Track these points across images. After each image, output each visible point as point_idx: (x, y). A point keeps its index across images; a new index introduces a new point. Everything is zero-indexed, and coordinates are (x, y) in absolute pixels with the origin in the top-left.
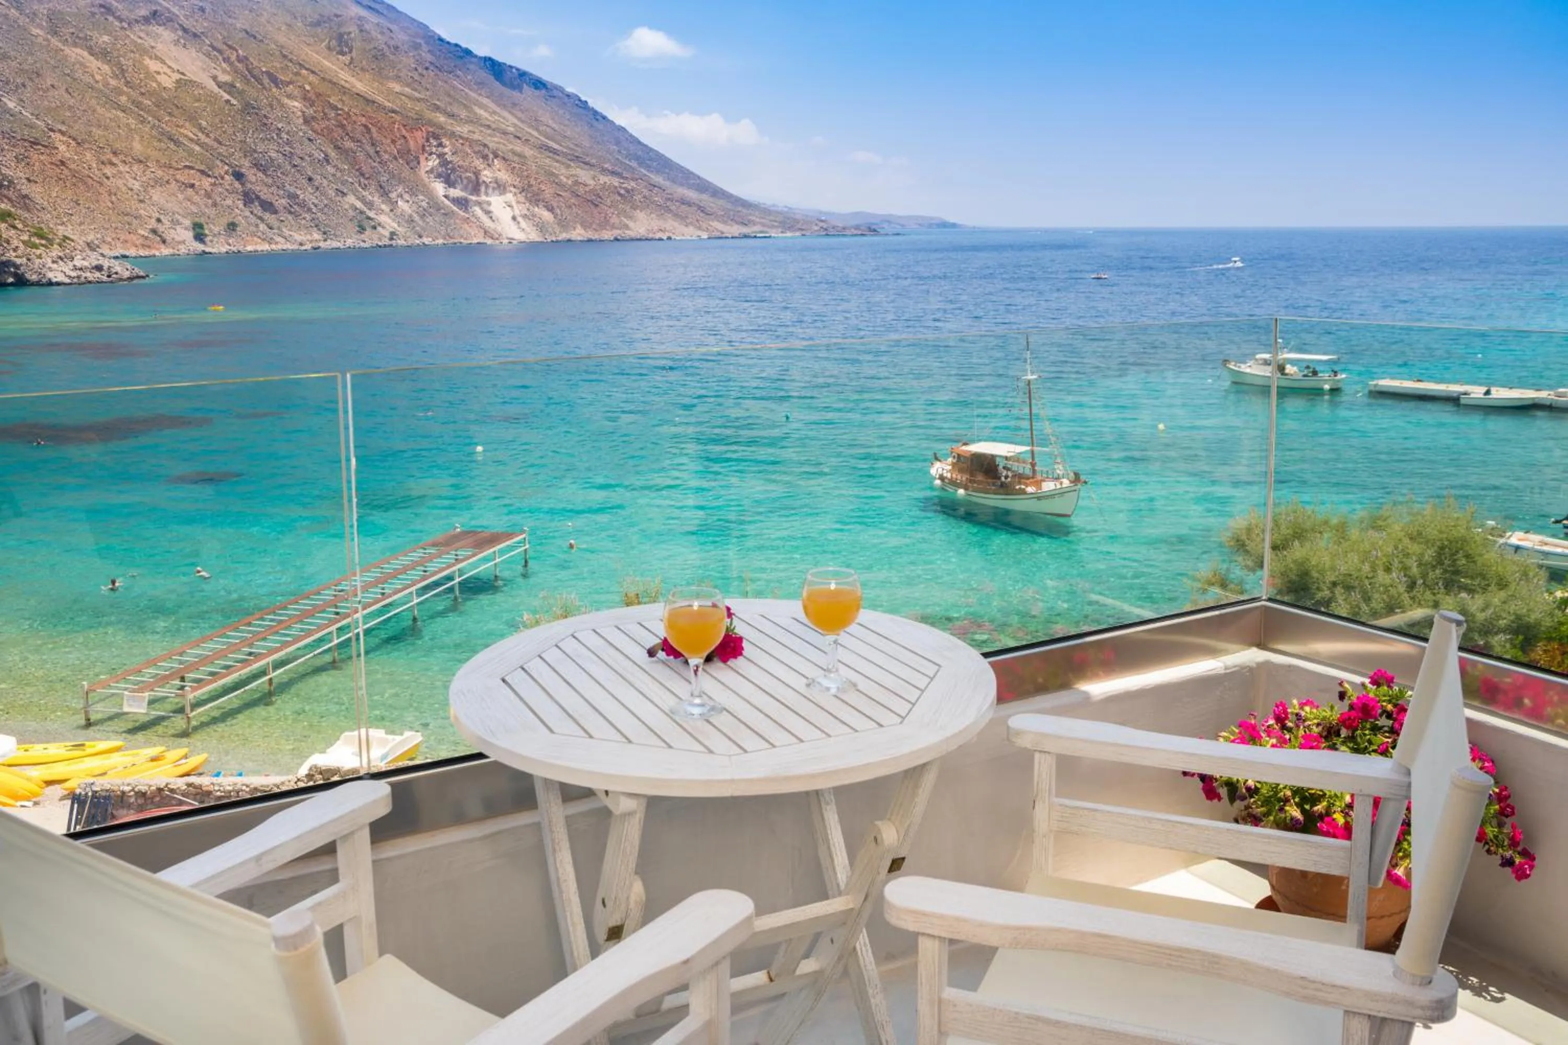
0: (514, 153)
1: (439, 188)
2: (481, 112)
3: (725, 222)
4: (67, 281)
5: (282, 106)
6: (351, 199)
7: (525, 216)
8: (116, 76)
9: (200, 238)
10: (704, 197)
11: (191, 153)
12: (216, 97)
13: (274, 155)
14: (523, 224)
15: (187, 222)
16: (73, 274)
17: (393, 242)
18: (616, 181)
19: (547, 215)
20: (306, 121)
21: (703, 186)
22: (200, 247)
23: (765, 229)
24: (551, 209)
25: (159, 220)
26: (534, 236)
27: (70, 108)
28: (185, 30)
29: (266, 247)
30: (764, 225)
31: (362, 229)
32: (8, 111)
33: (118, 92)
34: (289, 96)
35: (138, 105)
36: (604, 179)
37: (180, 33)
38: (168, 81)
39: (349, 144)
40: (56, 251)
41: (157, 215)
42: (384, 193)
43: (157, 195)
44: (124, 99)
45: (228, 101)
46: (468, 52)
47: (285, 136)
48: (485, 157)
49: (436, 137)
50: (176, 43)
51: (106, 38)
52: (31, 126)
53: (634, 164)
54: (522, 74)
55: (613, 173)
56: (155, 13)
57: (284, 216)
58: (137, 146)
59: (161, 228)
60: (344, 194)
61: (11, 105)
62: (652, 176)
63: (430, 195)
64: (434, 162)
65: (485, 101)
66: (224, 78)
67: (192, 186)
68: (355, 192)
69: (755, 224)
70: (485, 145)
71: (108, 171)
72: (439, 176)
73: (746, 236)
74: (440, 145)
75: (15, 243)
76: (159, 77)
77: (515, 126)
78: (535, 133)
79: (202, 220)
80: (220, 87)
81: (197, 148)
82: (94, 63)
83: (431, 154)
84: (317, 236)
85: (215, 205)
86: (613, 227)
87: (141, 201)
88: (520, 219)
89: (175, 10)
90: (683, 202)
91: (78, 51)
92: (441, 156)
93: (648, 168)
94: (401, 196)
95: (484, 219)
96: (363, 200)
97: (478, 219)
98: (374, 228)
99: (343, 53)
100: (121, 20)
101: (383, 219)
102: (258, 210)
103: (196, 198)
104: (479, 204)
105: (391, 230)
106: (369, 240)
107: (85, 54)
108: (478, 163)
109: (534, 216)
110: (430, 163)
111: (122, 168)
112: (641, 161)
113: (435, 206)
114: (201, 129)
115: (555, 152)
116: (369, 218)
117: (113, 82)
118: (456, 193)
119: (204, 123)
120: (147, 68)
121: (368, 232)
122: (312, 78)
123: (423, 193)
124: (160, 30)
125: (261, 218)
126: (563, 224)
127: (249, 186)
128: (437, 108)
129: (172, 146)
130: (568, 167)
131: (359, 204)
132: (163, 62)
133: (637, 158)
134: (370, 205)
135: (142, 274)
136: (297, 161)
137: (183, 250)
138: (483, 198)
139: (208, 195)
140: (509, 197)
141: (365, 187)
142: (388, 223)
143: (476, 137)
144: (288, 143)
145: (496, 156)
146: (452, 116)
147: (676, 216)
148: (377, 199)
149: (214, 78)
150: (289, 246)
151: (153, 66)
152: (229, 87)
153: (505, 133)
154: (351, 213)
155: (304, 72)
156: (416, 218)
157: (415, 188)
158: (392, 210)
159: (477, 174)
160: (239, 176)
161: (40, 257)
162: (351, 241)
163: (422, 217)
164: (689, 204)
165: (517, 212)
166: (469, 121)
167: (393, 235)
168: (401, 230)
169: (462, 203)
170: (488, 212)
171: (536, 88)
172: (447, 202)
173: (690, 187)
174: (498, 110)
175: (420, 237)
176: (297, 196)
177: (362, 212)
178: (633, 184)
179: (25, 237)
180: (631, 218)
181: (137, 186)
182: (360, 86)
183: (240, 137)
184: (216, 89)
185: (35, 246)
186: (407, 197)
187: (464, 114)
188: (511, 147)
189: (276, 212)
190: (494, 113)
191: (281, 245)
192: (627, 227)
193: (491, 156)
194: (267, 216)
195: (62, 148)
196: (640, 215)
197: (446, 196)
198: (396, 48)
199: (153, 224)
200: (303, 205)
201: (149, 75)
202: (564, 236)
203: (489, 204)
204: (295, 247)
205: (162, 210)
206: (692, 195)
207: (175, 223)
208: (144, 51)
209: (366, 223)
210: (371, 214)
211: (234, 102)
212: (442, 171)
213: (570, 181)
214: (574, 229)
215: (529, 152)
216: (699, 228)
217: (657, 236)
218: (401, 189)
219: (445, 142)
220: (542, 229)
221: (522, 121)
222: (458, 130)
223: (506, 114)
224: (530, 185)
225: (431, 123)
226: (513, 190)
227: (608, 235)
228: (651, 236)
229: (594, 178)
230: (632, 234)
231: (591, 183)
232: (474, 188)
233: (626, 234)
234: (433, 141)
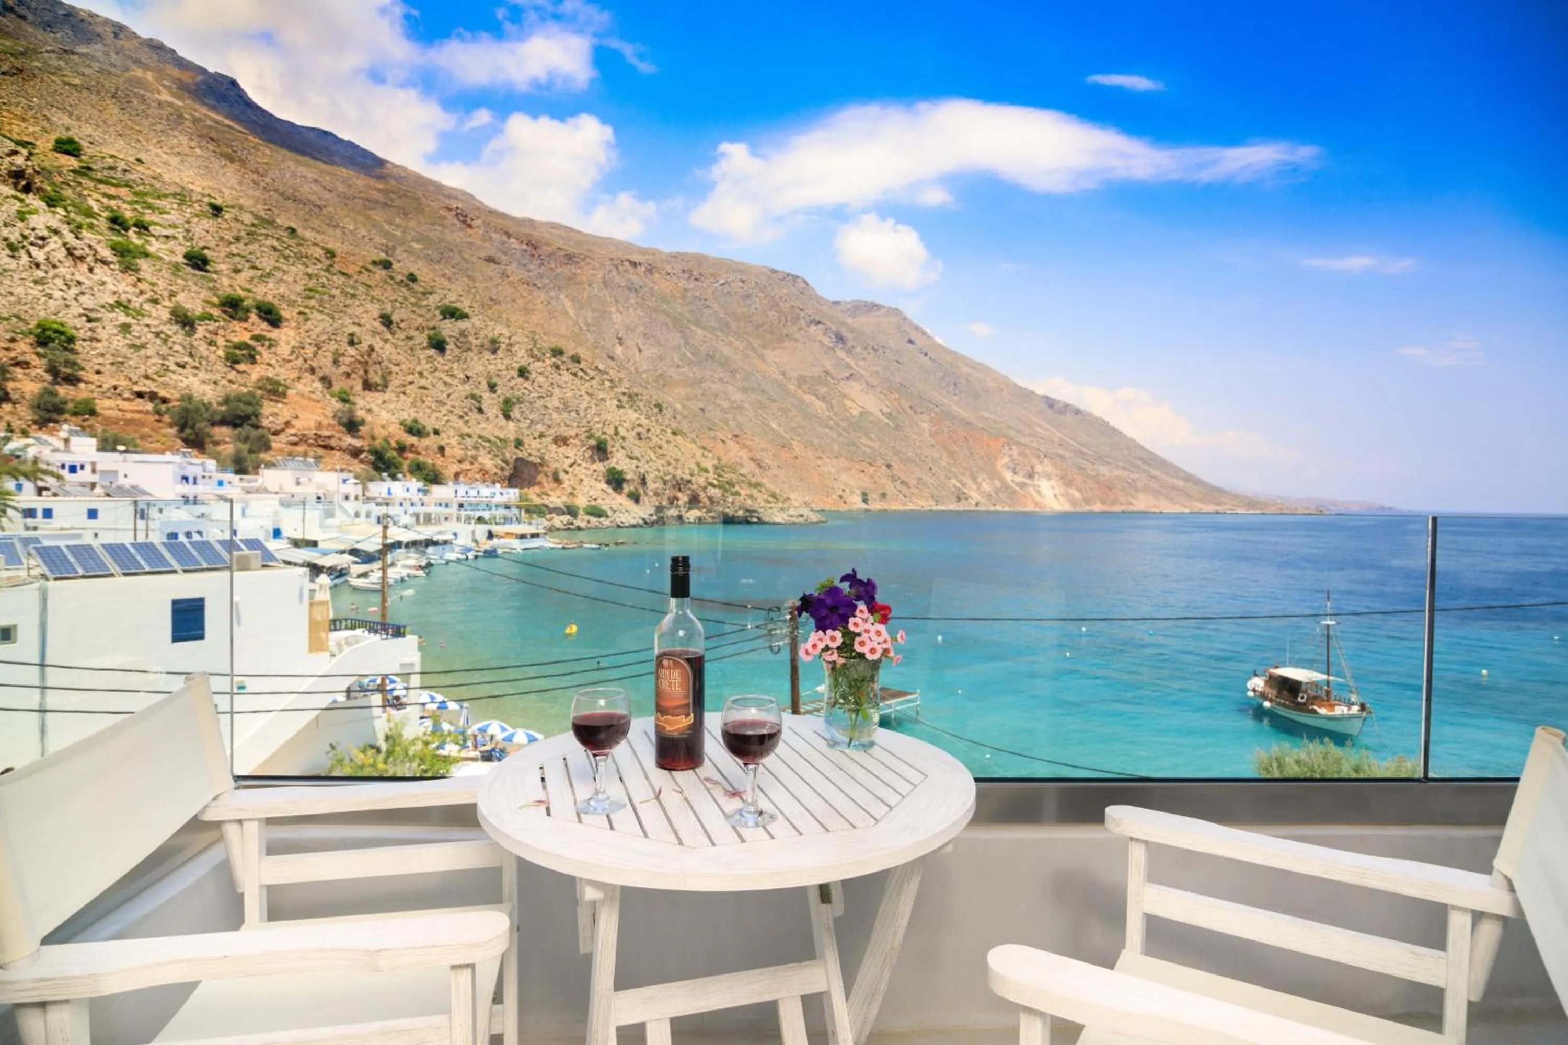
0: (1059, 455)
1: (1008, 476)
2: (1039, 430)
3: (1203, 503)
4: (783, 522)
5: (917, 424)
6: (954, 481)
7: (1062, 495)
8: (828, 410)
9: (865, 501)
10: (1189, 485)
11: (864, 453)
12: (880, 421)
13: (910, 454)
14: (1061, 499)
15: (859, 492)
16: (787, 518)
17: (978, 509)
18: (1125, 474)
19: (1077, 495)
20: (931, 435)
21: (1189, 478)
22: (864, 506)
23: (1232, 508)
24: (1079, 491)
25: (843, 490)
26: (1067, 507)
27: (803, 428)
28: (867, 383)
29: (901, 508)
30: (1231, 505)
31: (959, 499)
32: (772, 429)
33: (829, 418)
34: (923, 421)
35: (838, 425)
36: (1117, 472)
37: (864, 385)
38: (855, 413)
39: (954, 448)
40: (780, 505)
41: (842, 487)
42: (974, 479)
43: (844, 477)
44: (831, 422)
45: (887, 424)
46: (1033, 392)
47: (918, 444)
48: (1039, 457)
49: (1008, 444)
50: (862, 390)
51: (825, 389)
52: (783, 437)
53: (1139, 463)
54: (1067, 406)
55: (1124, 468)
56: (852, 375)
57: (913, 490)
58: (836, 448)
59: (844, 495)
60: (950, 478)
61: (774, 426)
62: (1151, 470)
63: (1003, 481)
64: (1006, 460)
65: (1041, 422)
66: (886, 410)
67: (863, 471)
68: (956, 477)
69: (1225, 504)
70: (1039, 450)
71: (819, 462)
72: (1009, 468)
73: (1218, 513)
74: (1011, 449)
75: (759, 500)
76: (851, 410)
77: (1060, 438)
78: (1072, 442)
79: (866, 491)
80: (883, 414)
81: (868, 450)
82: (819, 404)
83: (1005, 454)
84: (932, 502)
85: (875, 482)
86: (1121, 504)
87: (835, 479)
88: (1060, 497)
89: (863, 372)
90: (1174, 488)
91: (811, 396)
92: (1010, 456)
93: (1149, 465)
94: (984, 480)
95: (1036, 496)
96: (961, 482)
97: (1031, 495)
98: (967, 499)
99: (955, 394)
100: (833, 378)
101: (972, 494)
102: (899, 486)
103: (865, 479)
104: (1034, 486)
105: (976, 500)
106: (961, 507)
107: (814, 398)
108: (1034, 461)
109: (1069, 495)
110: (1004, 461)
111: (828, 461)
112: (1144, 461)
113: (1006, 487)
114: (871, 439)
115: (1085, 454)
116: (964, 493)
117: (828, 414)
118: (1019, 479)
119: (873, 436)
120: (845, 405)
121: (963, 501)
122: (936, 409)
123: (998, 479)
124: (854, 384)
125: (900, 491)
126: (1087, 501)
127: (895, 472)
128: (1011, 427)
129: (854, 449)
130: (1093, 464)
131: (958, 485)
132: (853, 401)
133: (1141, 459)
134: (964, 484)
135: (824, 520)
136: (924, 458)
137: (855, 507)
138: (1036, 482)
139: (872, 477)
140: (1053, 482)
141: (963, 474)
142: (975, 496)
143: (1034, 444)
144: (920, 447)
145: (1046, 456)
146: (1019, 431)
147: (1166, 497)
148: (969, 481)
149: (881, 410)
150: (915, 508)
151: (849, 404)
152: (889, 416)
153: (1052, 442)
154: (953, 489)
155: (931, 406)
156: (993, 495)
157: (994, 475)
158: (978, 489)
159: (1033, 468)
160: (889, 466)
161: (771, 508)
162: (952, 507)
163: (996, 493)
164: (1177, 490)
165: (1057, 492)
166: (1029, 435)
167: (977, 504)
168: (983, 501)
169: (1022, 485)
170: (1039, 492)
171: (1076, 414)
172: (1012, 484)
173: (1178, 478)
174: (1050, 428)
175: (994, 505)
176: (922, 479)
177: (959, 489)
178: (1137, 475)
179: (765, 497)
180: (1133, 497)
181: (833, 471)
182: (964, 414)
183: (892, 444)
184: (882, 417)
185: (769, 502)
186: (988, 481)
187: (1027, 432)
188: (1055, 451)
189: (909, 487)
190: (1046, 430)
191: (911, 507)
192: (1131, 504)
193: (1042, 456)
194: (904, 489)
195: (797, 449)
196: (1141, 496)
197: (1013, 481)
198: (987, 391)
199: (840, 492)
200: (925, 484)
201: (846, 409)
202: (1087, 508)
203: (1039, 486)
204: (919, 508)
205: (846, 485)
206: (1180, 483)
207: (852, 492)
208: (844, 396)
209: (962, 496)
210: (966, 491)
211: (891, 424)
212: (1011, 465)
213: (1094, 473)
214: (1095, 504)
215: (1067, 455)
216: (1184, 506)
217: (1153, 510)
218: (984, 476)
219: (1014, 448)
220: (1074, 503)
221: (1065, 435)
222: (1023, 440)
223: (1054, 431)
224: (1066, 475)
225: (1005, 436)
226: (1056, 478)
227: (1117, 508)
228: (1148, 510)
229: (1110, 471)
230: (1135, 509)
231: (1108, 474)
232: (1031, 476)
233: (1131, 508)
234: (1006, 448)
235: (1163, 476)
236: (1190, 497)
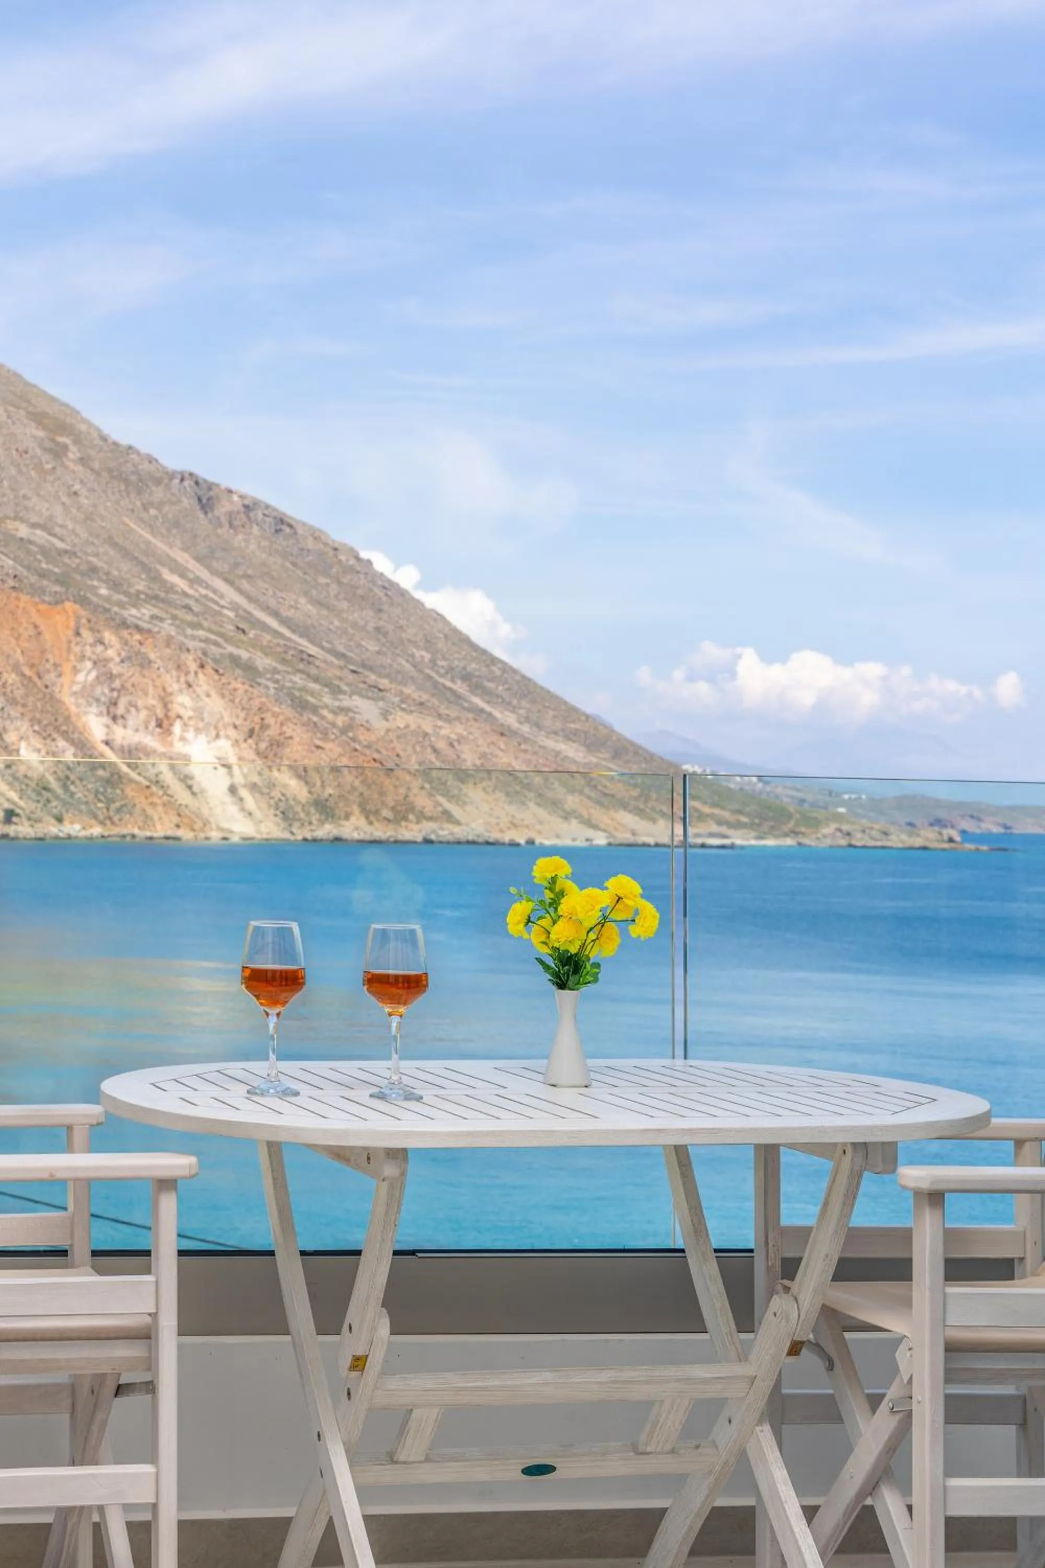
0: (235, 661)
1: (95, 725)
2: (174, 579)
3: (639, 814)
7: (253, 787)
10: (598, 760)
14: (248, 803)
17: (10, 830)
18: (427, 724)
19: (296, 786)
21: (597, 738)
23: (724, 829)
24: (303, 774)
26: (271, 828)
30: (720, 822)
36: (401, 720)
46: (152, 461)
48: (181, 667)
49: (91, 624)
53: (460, 687)
54: (254, 505)
55: (421, 706)
62: (498, 714)
63: (82, 745)
64: (87, 675)
69: (704, 817)
70: (184, 645)
72: (96, 699)
74: (100, 640)
77: (235, 607)
78: (273, 623)
83: (83, 658)
86: (422, 817)
88: (244, 793)
90: (558, 769)
92: (100, 662)
93: (489, 696)
94: (24, 739)
95: (179, 790)
97: (163, 787)
104: (171, 755)
105: (8, 805)
108: (170, 679)
109: (272, 785)
110: (80, 677)
112: (477, 687)
113: (88, 759)
115: (309, 659)
118: (125, 734)
123: (65, 735)
126: (324, 808)
128: (94, 570)
130: (336, 691)
133: (466, 677)
138: (179, 747)
140: (224, 745)
142: (3, 791)
143: (167, 626)
145: (202, 665)
146: (119, 584)
147: (544, 796)
153: (218, 620)
156: (54, 784)
157: (53, 725)
158: (8, 767)
159: (166, 699)
163: (61, 779)
164: (572, 774)
165: (239, 779)
166: (152, 598)
167: (9, 816)
168: (23, 804)
169: (135, 754)
170: (184, 775)
172: (107, 751)
173: (570, 736)
174: (204, 574)
175: (59, 819)
178: (461, 728)
186: (37, 741)
188: (227, 648)
190: (196, 580)
192: (448, 816)
193: (193, 666)
196: (474, 793)
197: (108, 741)
202: (326, 830)
203: (186, 756)
206: (573, 752)
212: (102, 691)
213: (340, 720)
214: (347, 817)
215: (263, 662)
216: (590, 824)
217: (507, 837)
218: (24, 726)
219: (108, 636)
220: (287, 815)
221: (250, 598)
222: (132, 613)
223: (219, 584)
224: (264, 727)
225: (83, 601)
226: (232, 733)
227: (412, 832)
228: (494, 836)
229: (385, 715)
230: (459, 832)
231: (380, 725)
232: (163, 725)
233: (445, 831)
234: (87, 635)
235: (526, 729)
236: (608, 800)
